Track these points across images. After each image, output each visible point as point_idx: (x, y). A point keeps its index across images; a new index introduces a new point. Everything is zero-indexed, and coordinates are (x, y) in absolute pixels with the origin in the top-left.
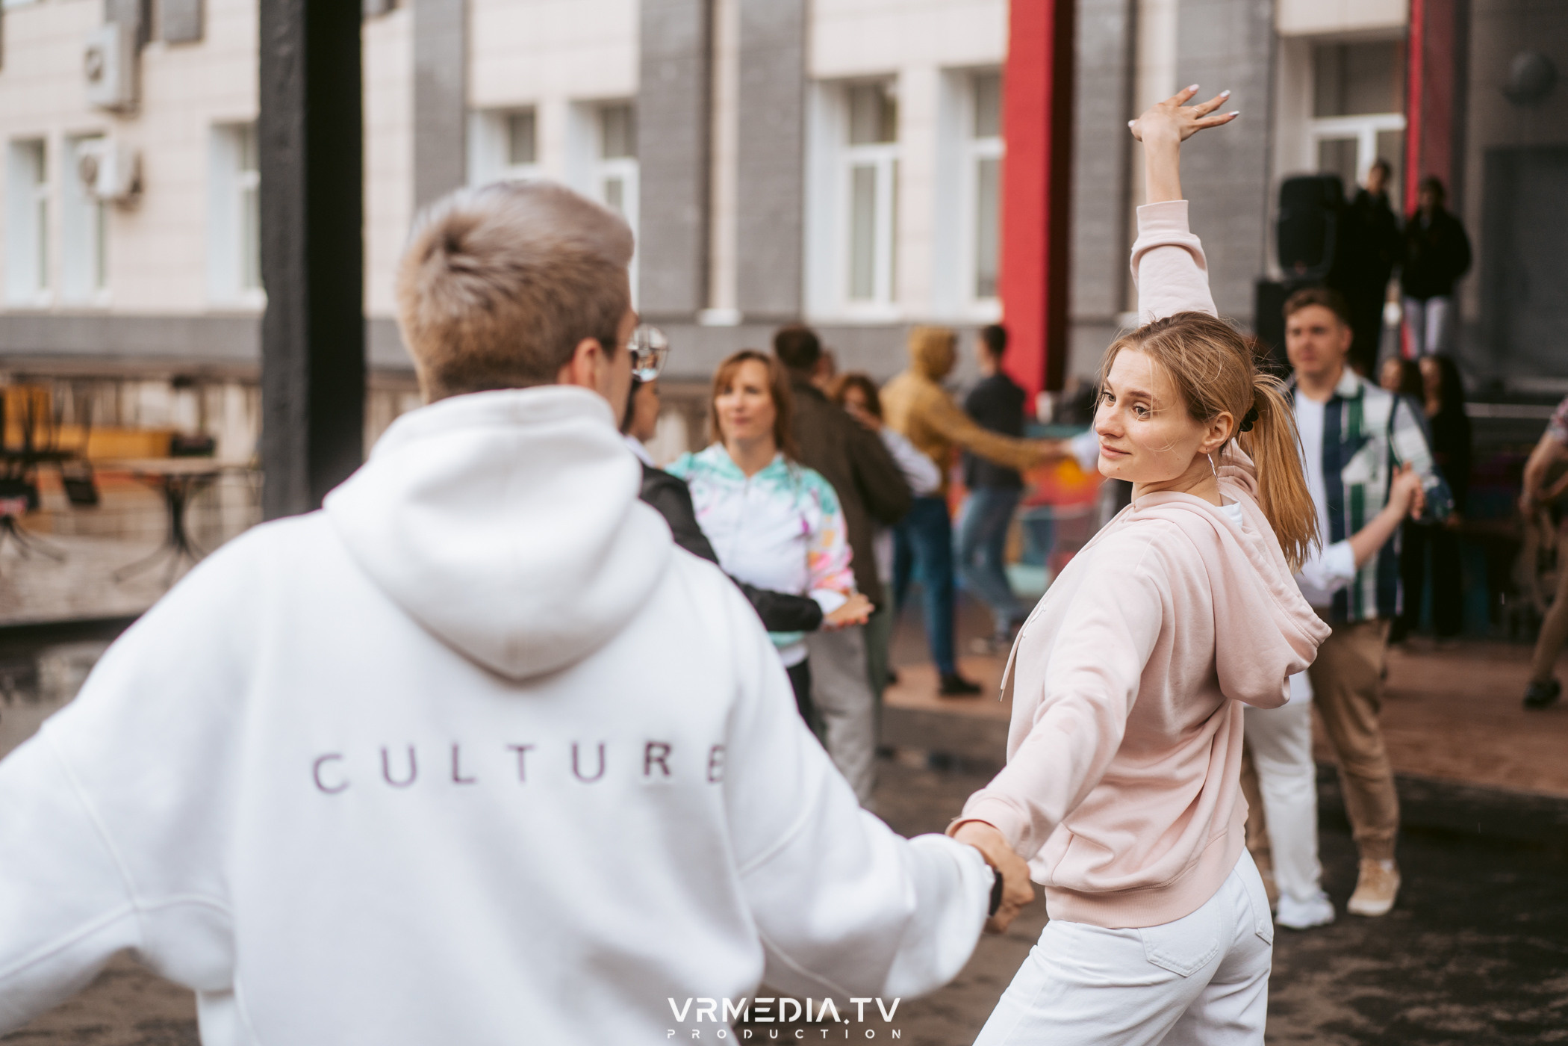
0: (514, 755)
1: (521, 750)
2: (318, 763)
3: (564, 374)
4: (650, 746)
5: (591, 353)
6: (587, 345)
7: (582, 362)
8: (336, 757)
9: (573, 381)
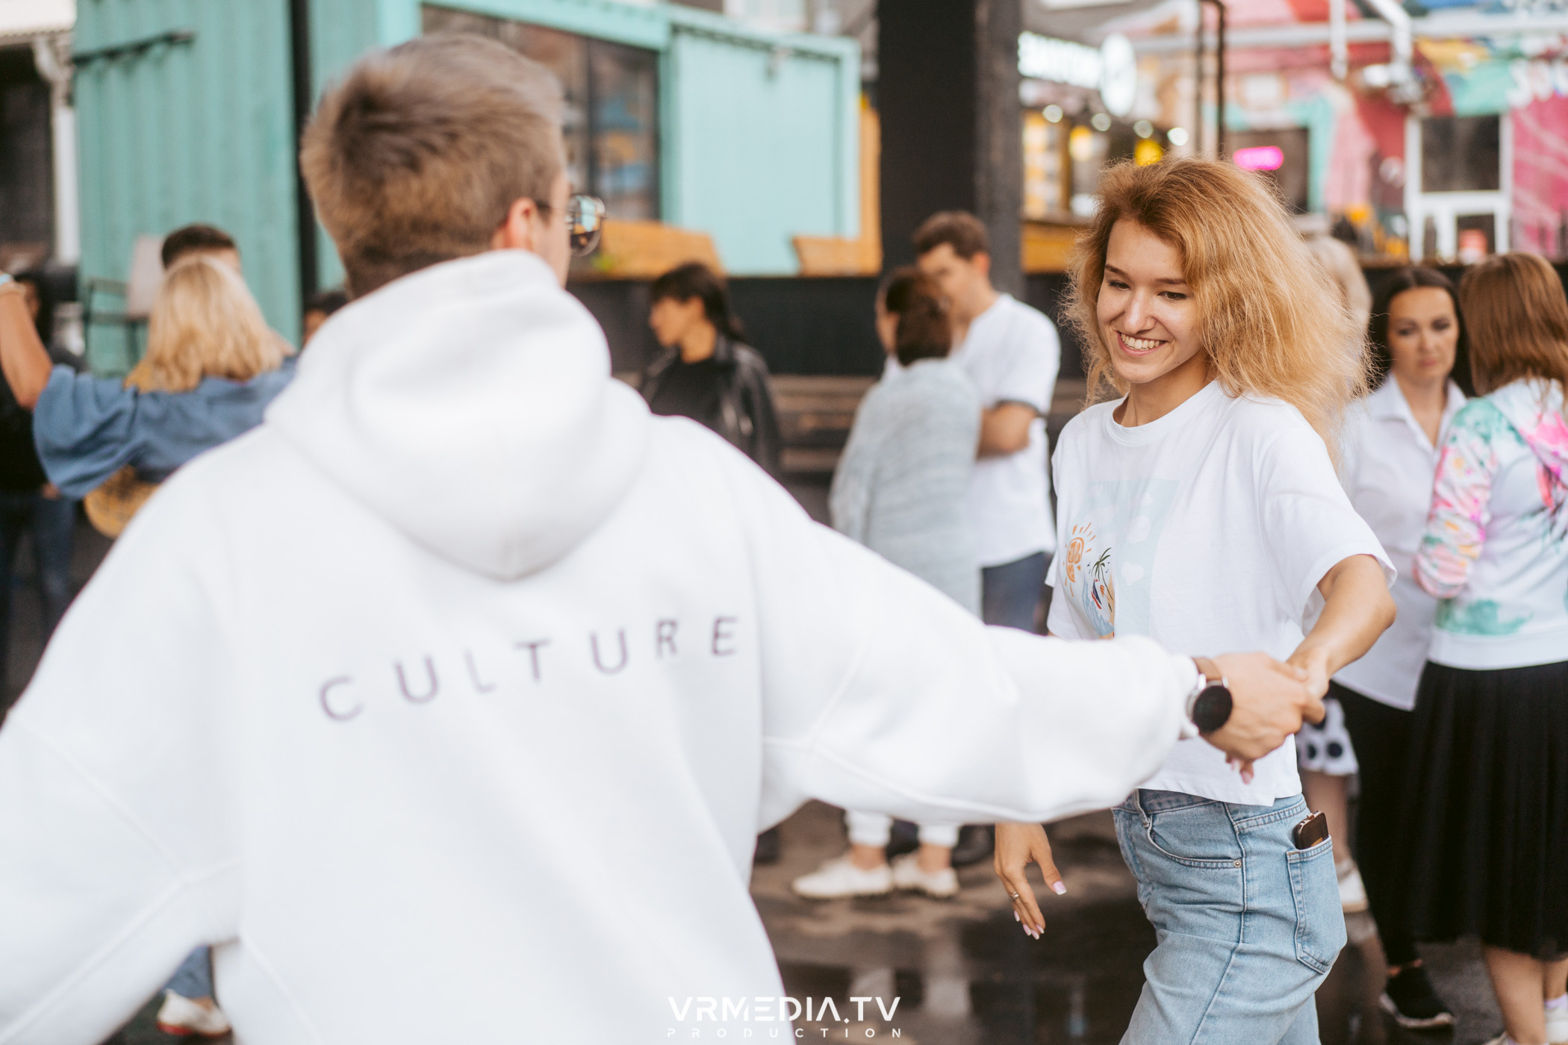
0: (526, 653)
1: (533, 647)
2: (324, 692)
3: (499, 239)
4: (661, 624)
5: (527, 213)
6: (522, 205)
7: (520, 223)
8: (344, 680)
9: (508, 244)
